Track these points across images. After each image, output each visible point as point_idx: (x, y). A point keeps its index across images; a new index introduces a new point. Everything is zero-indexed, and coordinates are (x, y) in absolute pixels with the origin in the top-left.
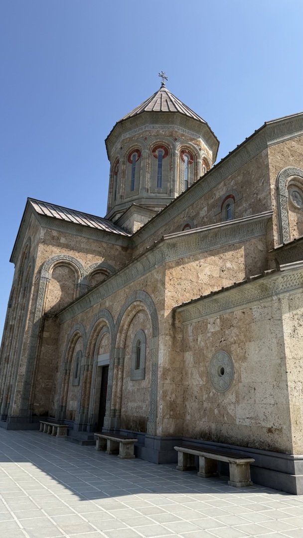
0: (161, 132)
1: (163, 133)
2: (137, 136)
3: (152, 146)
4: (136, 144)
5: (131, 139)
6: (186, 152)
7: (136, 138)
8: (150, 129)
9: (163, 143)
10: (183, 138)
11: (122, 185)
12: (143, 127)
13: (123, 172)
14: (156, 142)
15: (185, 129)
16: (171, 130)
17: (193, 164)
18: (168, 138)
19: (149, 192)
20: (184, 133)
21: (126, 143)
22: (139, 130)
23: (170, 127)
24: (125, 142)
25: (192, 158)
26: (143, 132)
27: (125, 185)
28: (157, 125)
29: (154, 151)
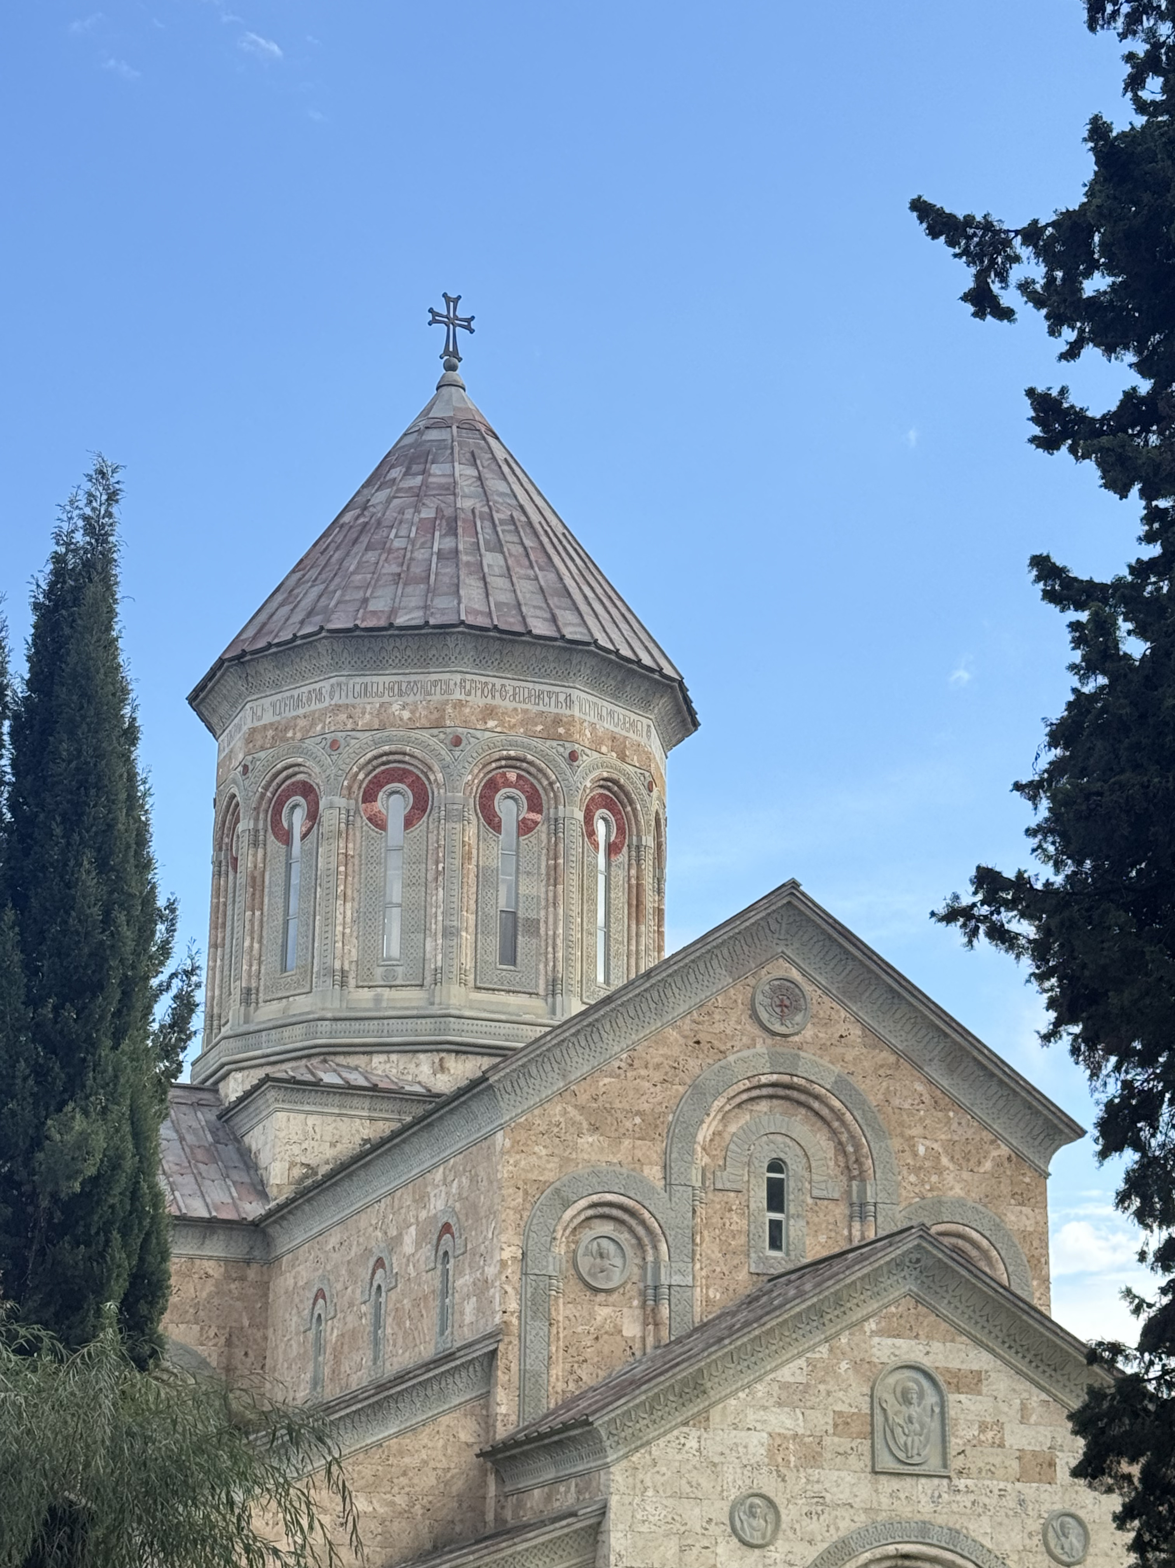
0: (396, 707)
1: (406, 715)
2: (302, 723)
3: (361, 776)
4: (300, 760)
5: (280, 730)
6: (508, 784)
7: (299, 735)
8: (350, 701)
9: (407, 758)
10: (491, 724)
11: (247, 944)
12: (326, 686)
13: (254, 879)
14: (376, 758)
15: (498, 682)
16: (437, 697)
17: (542, 828)
18: (425, 735)
19: (352, 982)
20: (498, 701)
21: (263, 748)
22: (309, 699)
23: (435, 683)
24: (259, 743)
25: (535, 805)
26: (324, 712)
27: (260, 942)
28: (381, 681)
29: (369, 796)
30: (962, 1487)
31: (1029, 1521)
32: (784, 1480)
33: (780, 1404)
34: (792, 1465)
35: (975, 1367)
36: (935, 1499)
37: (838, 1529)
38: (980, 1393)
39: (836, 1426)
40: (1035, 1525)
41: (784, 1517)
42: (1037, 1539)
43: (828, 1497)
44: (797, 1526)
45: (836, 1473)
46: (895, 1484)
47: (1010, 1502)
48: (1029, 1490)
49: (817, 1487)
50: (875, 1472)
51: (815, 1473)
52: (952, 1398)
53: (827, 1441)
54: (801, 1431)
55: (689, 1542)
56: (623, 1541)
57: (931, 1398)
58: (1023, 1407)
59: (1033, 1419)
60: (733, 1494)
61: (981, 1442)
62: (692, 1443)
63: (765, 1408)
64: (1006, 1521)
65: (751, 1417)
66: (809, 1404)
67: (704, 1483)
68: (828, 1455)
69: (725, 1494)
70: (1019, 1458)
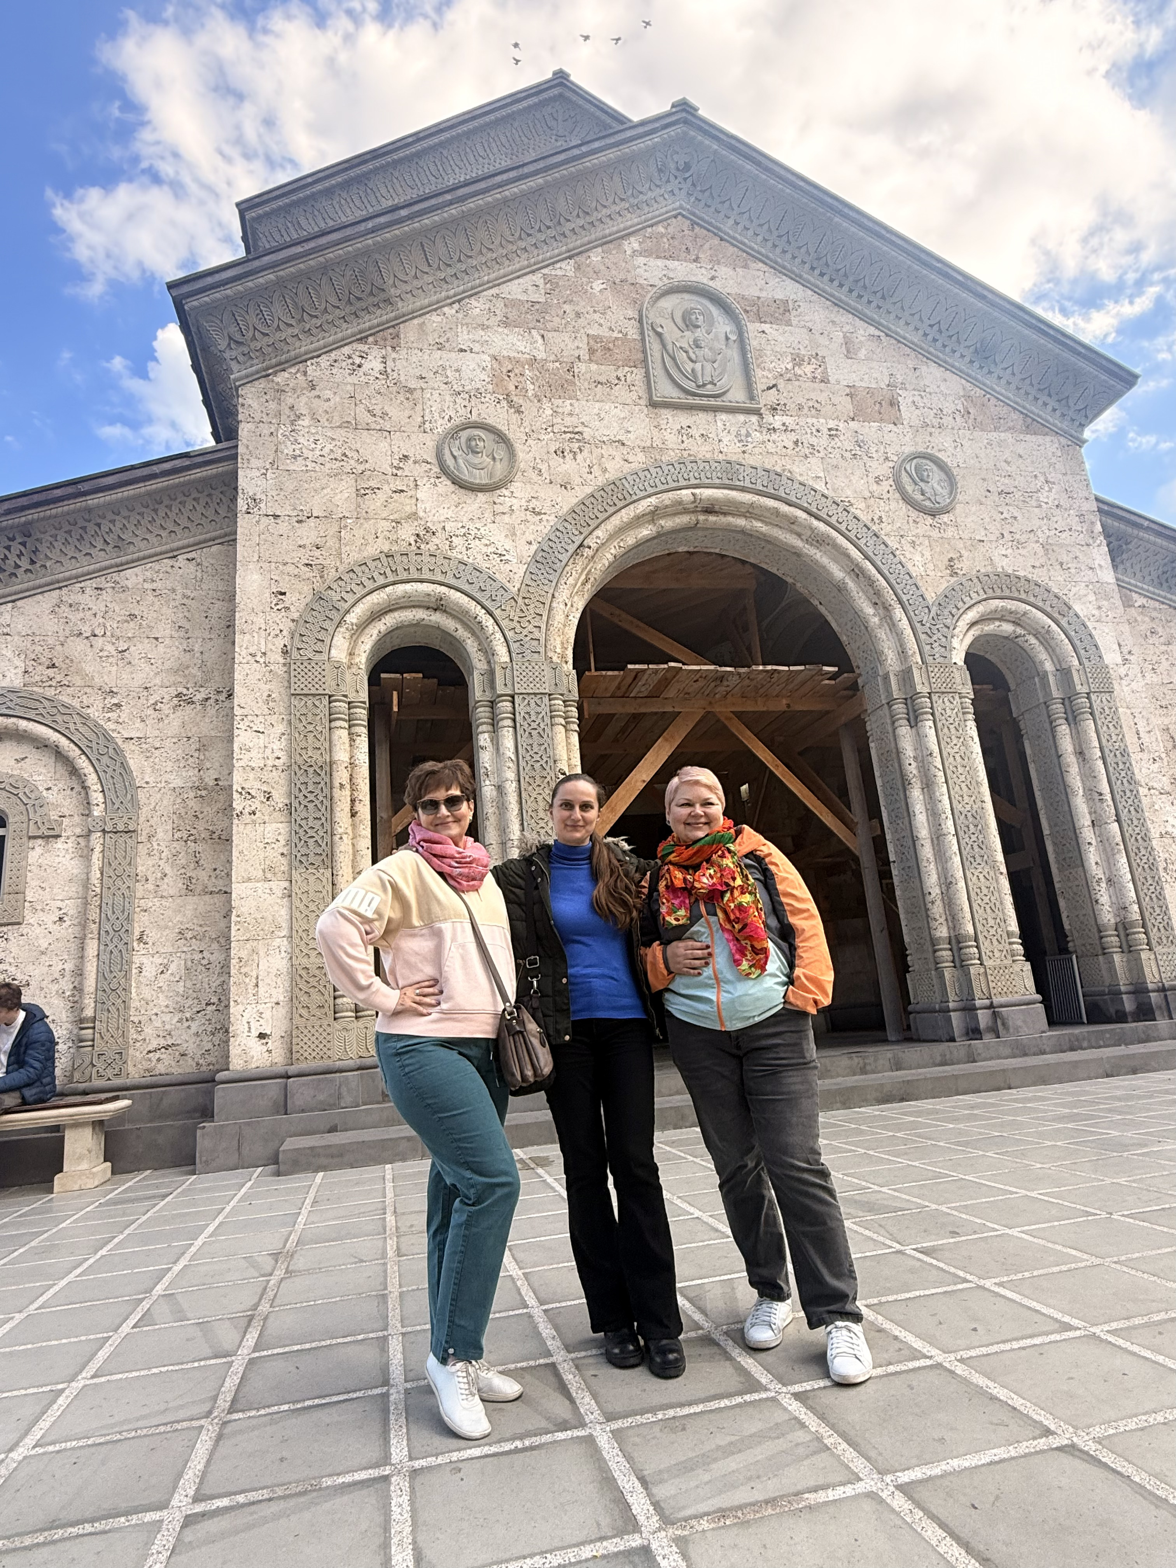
30: (777, 425)
31: (874, 464)
32: (519, 412)
33: (506, 323)
34: (530, 393)
35: (780, 295)
36: (743, 439)
37: (605, 470)
38: (789, 323)
39: (592, 351)
40: (884, 470)
41: (521, 455)
42: (886, 485)
43: (587, 433)
44: (544, 467)
45: (597, 405)
46: (683, 419)
47: (845, 442)
48: (870, 430)
49: (568, 421)
50: (653, 404)
51: (566, 406)
52: (752, 328)
53: (580, 368)
54: (541, 355)
55: (373, 484)
56: (261, 482)
57: (723, 326)
58: (847, 342)
59: (862, 354)
60: (442, 426)
61: (798, 377)
62: (374, 364)
63: (484, 327)
64: (842, 463)
65: (464, 338)
66: (549, 326)
67: (393, 411)
68: (582, 384)
69: (427, 425)
70: (850, 395)
